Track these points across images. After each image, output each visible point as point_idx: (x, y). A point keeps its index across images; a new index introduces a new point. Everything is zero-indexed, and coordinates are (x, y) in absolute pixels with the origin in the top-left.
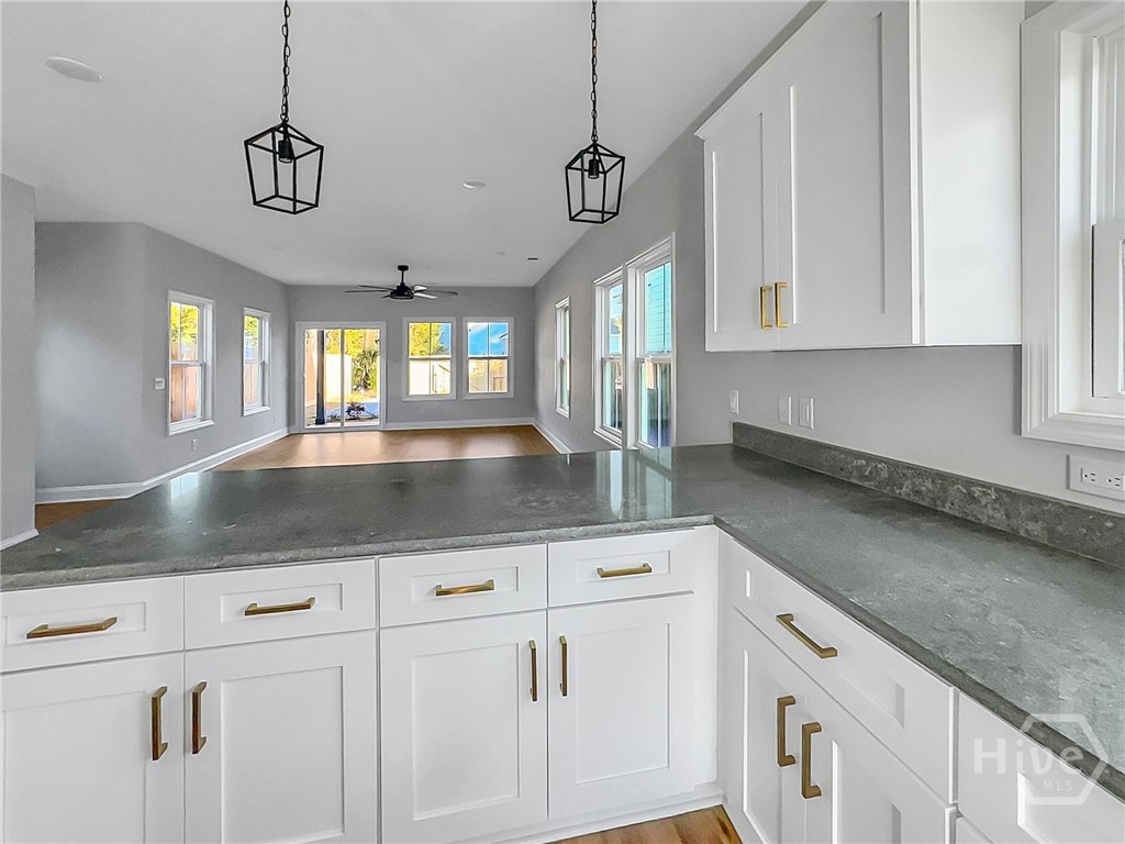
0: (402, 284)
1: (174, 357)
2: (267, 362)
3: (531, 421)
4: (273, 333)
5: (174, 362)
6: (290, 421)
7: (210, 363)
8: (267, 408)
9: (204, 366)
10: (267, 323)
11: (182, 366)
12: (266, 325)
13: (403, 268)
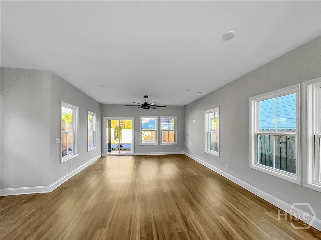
0: (146, 103)
1: (64, 130)
2: (95, 131)
3: (183, 153)
4: (97, 120)
5: (64, 132)
6: (102, 152)
7: (77, 132)
8: (95, 148)
9: (74, 133)
10: (95, 117)
11: (66, 133)
12: (95, 118)
13: (146, 97)
